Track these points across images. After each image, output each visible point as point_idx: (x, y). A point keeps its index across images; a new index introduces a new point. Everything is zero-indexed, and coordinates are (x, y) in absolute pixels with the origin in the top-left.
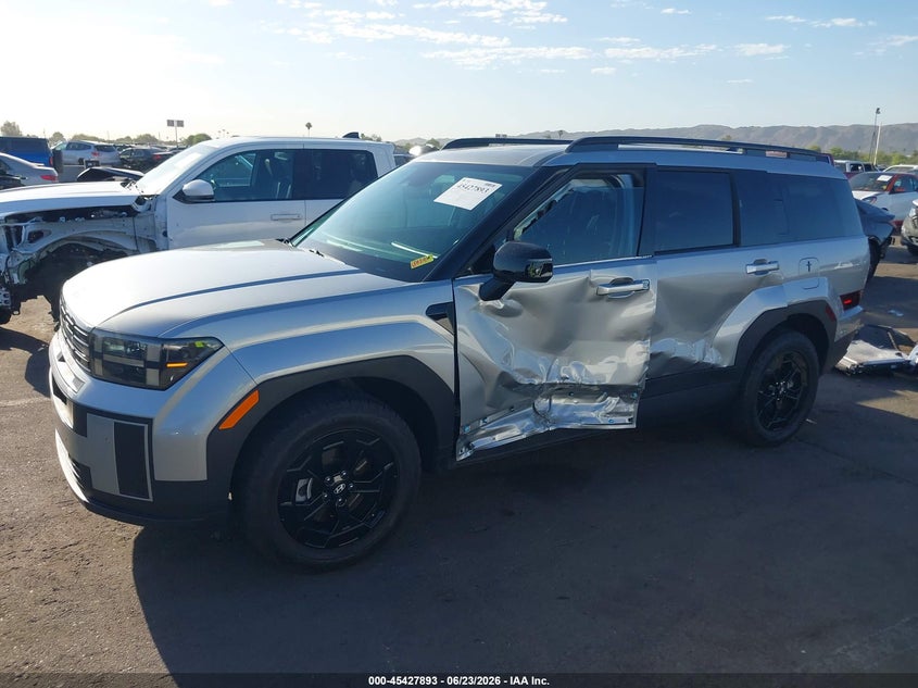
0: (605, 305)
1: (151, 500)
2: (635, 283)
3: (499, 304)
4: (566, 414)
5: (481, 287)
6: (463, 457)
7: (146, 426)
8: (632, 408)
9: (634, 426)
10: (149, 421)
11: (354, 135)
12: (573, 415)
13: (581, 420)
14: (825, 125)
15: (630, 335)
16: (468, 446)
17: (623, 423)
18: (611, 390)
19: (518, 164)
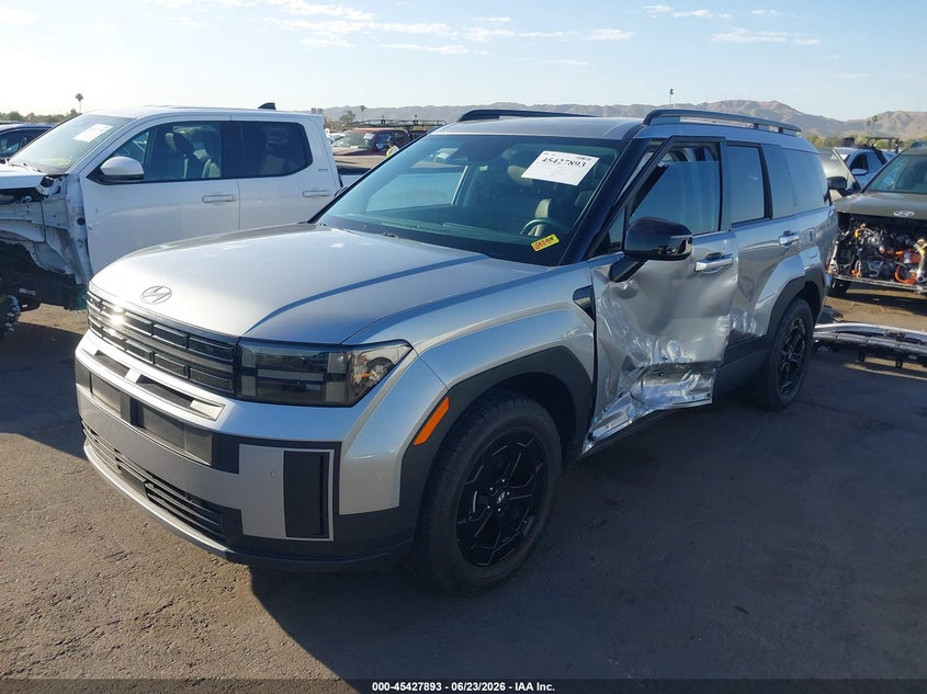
0: (699, 280)
1: (331, 539)
2: (723, 258)
3: (625, 285)
4: (657, 396)
5: (612, 267)
6: (587, 450)
7: (332, 452)
8: (709, 383)
9: (710, 402)
10: (337, 446)
11: (270, 106)
12: (663, 396)
13: (672, 399)
14: (610, 105)
15: (716, 311)
16: (591, 438)
17: (702, 399)
18: (696, 367)
19: (602, 137)
